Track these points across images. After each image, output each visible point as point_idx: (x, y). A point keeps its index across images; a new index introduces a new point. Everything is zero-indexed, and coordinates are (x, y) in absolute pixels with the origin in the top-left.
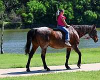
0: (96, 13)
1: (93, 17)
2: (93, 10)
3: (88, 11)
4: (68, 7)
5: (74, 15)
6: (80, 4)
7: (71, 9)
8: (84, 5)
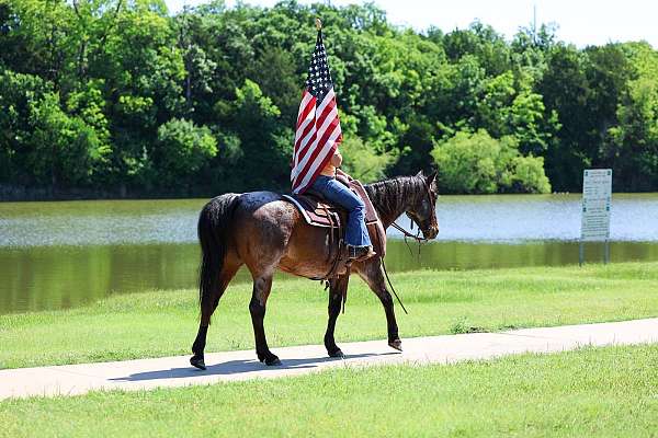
0: (214, 132)
1: (196, 149)
2: (201, 119)
3: (175, 124)
4: (83, 104)
5: (112, 140)
6: (138, 92)
7: (95, 112)
8: (159, 94)
